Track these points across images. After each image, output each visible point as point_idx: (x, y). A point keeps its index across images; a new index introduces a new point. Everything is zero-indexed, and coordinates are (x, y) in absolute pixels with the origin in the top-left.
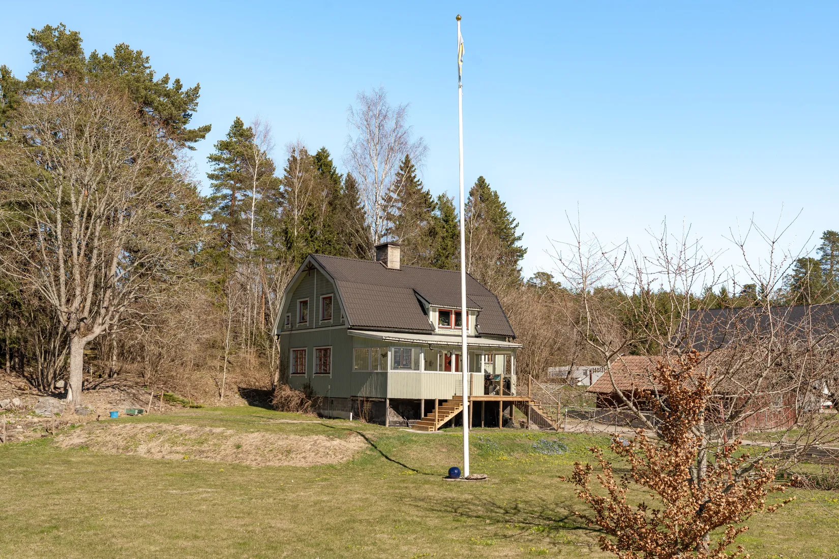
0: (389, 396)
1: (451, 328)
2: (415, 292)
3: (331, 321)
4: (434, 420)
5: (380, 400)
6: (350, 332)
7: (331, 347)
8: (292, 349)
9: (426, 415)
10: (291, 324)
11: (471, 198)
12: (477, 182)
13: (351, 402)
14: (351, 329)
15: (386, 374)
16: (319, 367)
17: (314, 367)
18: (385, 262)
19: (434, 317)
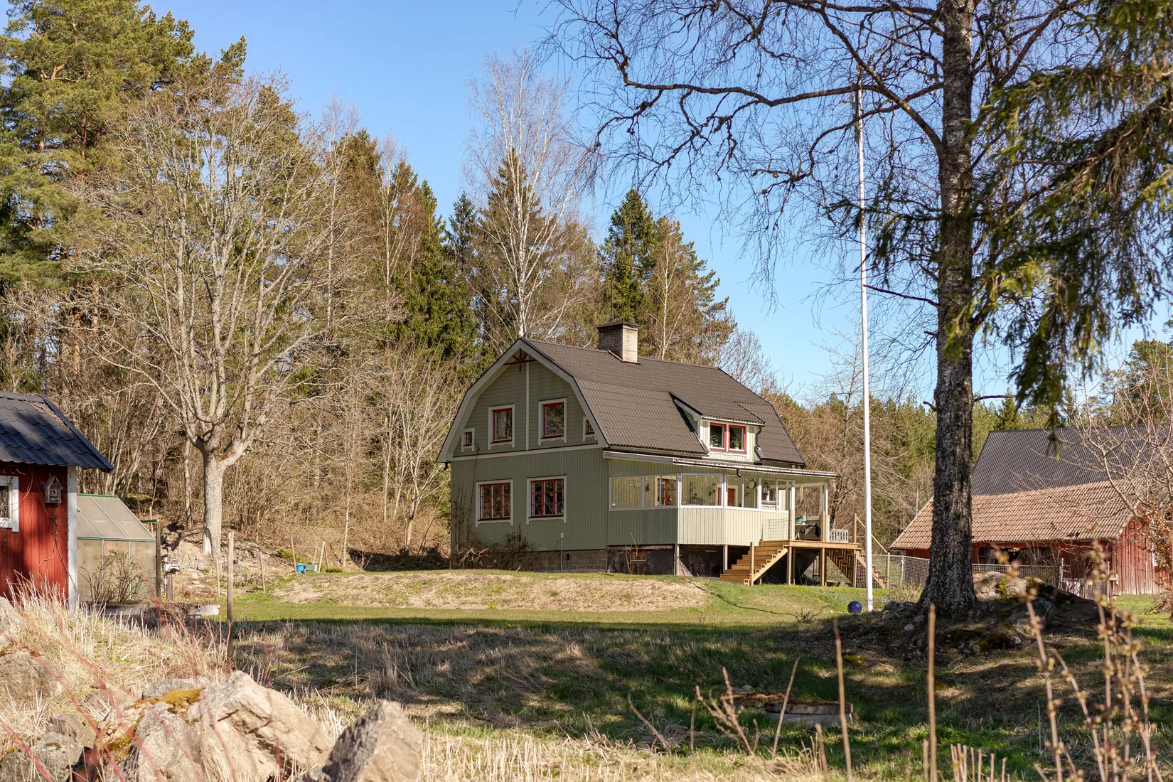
0: (680, 541)
1: (725, 451)
2: (674, 397)
3: (564, 439)
4: (749, 571)
5: (664, 547)
6: (609, 455)
7: (565, 478)
8: (478, 484)
9: (729, 567)
10: (477, 445)
11: (615, 229)
12: (625, 200)
13: (607, 555)
14: (608, 449)
15: (676, 511)
16: (538, 511)
17: (529, 510)
18: (617, 351)
19: (705, 434)
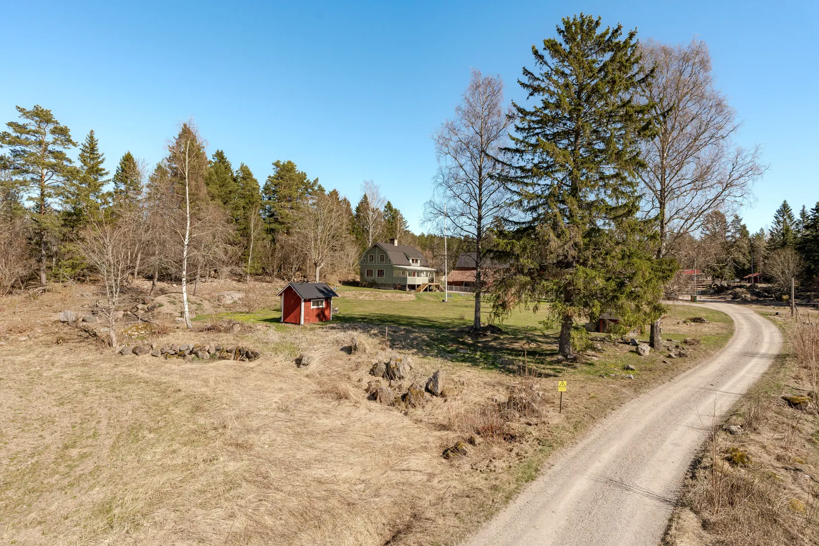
0: (408, 284)
1: (415, 264)
2: (405, 253)
3: (384, 262)
5: (405, 285)
7: (384, 270)
8: (366, 269)
9: (417, 289)
10: (366, 262)
12: (387, 203)
14: (393, 264)
15: (406, 278)
16: (379, 275)
17: (377, 275)
18: (394, 244)
19: (411, 261)
